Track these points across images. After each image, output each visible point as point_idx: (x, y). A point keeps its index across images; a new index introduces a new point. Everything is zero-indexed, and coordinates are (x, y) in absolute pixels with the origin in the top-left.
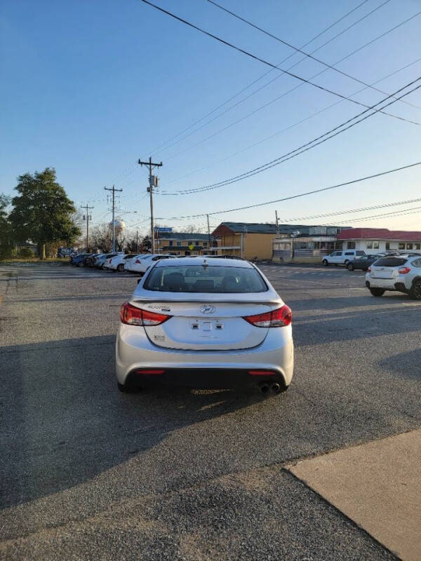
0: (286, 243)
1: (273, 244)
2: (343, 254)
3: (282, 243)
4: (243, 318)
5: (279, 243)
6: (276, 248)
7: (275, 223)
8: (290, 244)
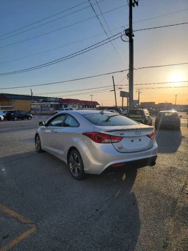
0: (37, 105)
1: (31, 105)
2: (64, 110)
3: (35, 105)
4: (147, 135)
5: (34, 105)
6: (32, 107)
7: (31, 95)
8: (39, 105)
